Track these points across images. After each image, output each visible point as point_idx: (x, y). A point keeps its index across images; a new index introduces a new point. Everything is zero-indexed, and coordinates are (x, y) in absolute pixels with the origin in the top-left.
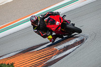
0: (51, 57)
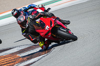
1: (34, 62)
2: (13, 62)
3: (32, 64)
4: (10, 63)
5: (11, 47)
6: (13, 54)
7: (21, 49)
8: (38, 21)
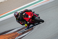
0: (15, 38)
1: (25, 35)
2: (15, 36)
3: (24, 36)
4: (14, 37)
5: (14, 28)
6: (15, 32)
7: (18, 29)
8: (24, 14)
